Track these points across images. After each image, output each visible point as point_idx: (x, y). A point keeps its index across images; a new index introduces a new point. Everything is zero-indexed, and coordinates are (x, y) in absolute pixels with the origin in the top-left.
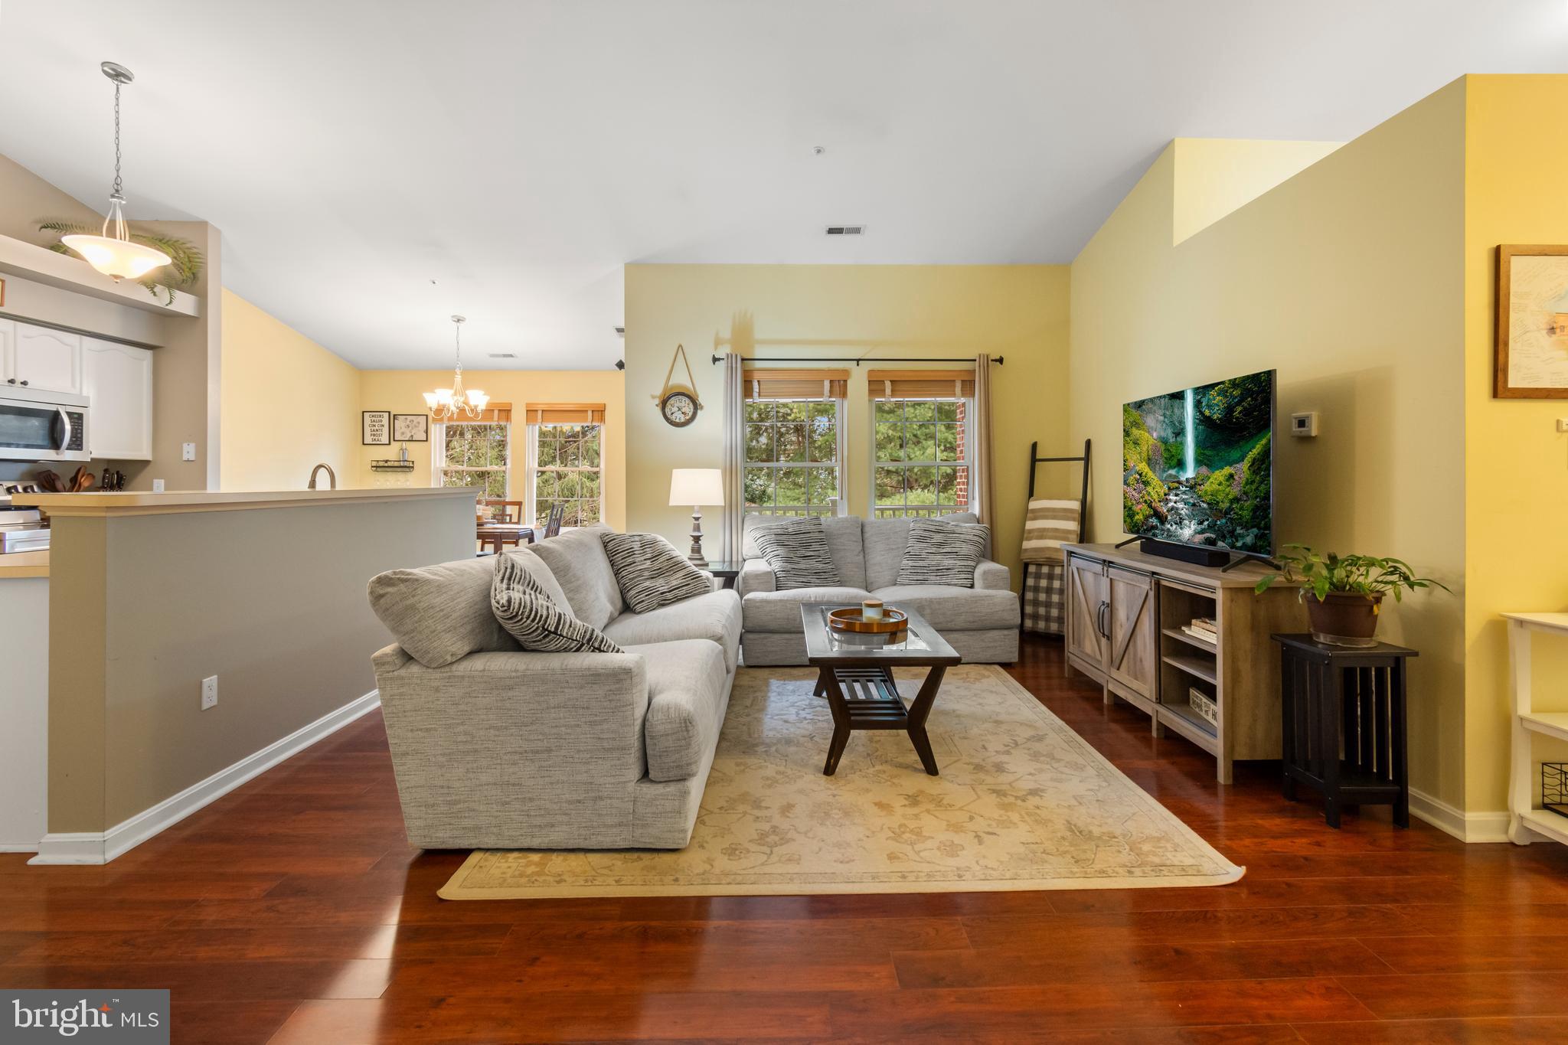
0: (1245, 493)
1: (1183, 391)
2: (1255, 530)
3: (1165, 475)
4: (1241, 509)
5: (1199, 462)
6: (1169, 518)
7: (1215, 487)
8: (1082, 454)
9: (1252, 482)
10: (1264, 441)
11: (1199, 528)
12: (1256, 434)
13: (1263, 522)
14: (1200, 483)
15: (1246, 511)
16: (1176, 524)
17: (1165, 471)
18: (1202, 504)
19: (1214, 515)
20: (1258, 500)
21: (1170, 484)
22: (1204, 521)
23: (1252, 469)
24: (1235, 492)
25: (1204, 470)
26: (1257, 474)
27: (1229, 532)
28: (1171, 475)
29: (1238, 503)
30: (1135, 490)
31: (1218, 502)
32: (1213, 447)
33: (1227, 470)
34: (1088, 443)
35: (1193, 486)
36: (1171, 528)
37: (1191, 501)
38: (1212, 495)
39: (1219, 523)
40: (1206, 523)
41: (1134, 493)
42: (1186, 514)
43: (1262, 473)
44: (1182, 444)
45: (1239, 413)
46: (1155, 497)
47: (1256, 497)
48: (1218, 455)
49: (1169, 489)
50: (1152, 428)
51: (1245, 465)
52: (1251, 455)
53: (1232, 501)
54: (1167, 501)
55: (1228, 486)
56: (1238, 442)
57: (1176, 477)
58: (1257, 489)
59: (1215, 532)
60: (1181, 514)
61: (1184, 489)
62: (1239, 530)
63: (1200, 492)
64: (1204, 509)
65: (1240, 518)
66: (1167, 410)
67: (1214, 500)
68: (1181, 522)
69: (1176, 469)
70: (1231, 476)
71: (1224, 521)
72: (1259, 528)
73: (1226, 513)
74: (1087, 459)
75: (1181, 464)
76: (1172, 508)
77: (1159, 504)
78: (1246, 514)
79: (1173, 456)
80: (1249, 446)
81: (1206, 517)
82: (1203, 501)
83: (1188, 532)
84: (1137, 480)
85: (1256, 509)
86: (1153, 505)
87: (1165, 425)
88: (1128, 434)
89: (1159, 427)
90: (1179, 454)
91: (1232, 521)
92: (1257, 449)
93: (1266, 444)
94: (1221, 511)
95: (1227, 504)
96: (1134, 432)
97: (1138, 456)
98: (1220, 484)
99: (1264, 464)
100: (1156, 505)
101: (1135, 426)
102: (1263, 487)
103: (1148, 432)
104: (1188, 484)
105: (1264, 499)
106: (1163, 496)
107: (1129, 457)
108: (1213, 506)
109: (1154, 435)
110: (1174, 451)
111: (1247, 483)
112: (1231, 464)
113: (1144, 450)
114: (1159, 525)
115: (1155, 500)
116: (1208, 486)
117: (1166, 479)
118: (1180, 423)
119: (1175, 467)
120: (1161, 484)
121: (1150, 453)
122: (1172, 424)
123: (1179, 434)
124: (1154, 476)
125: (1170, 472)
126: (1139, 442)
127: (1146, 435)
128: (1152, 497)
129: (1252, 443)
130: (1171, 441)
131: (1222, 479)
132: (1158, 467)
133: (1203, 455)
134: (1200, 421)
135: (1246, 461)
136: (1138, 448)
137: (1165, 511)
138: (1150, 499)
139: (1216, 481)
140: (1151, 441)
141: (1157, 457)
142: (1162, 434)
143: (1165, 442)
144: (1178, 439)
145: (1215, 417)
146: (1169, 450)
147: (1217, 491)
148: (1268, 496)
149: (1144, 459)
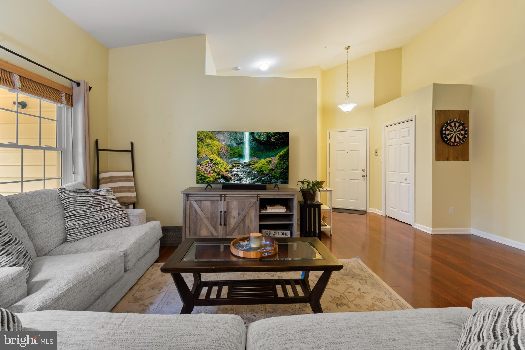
0: (276, 167)
1: (243, 132)
2: (281, 180)
3: (230, 160)
4: (275, 173)
5: (252, 155)
6: (233, 178)
7: (261, 165)
8: (130, 149)
9: (280, 164)
10: (285, 150)
12: (282, 148)
13: (285, 177)
14: (253, 164)
16: (237, 181)
17: (230, 159)
18: (254, 172)
19: (260, 176)
20: (283, 169)
21: (234, 164)
22: (255, 178)
23: (280, 159)
24: (272, 167)
25: (255, 159)
26: (282, 161)
27: (268, 182)
28: (234, 161)
29: (273, 171)
30: (207, 167)
31: (263, 171)
32: (260, 150)
33: (268, 159)
34: (132, 144)
35: (248, 165)
37: (247, 171)
38: (260, 168)
39: (263, 178)
40: (256, 179)
41: (206, 168)
42: (244, 176)
43: (284, 161)
44: (242, 149)
45: (274, 140)
46: (223, 170)
47: (282, 169)
48: (263, 153)
49: (233, 166)
50: (221, 140)
51: (276, 159)
52: (279, 155)
53: (270, 170)
54: (231, 172)
55: (268, 165)
56: (273, 149)
57: (237, 161)
58: (282, 166)
60: (240, 176)
61: (243, 166)
62: (273, 181)
63: (253, 167)
64: (255, 174)
65: (274, 176)
67: (261, 170)
68: (240, 180)
69: (238, 158)
70: (270, 161)
71: (266, 178)
72: (283, 179)
73: (267, 175)
74: (132, 151)
75: (241, 156)
76: (235, 174)
77: (225, 173)
78: (277, 175)
79: (236, 153)
80: (278, 151)
81: (256, 177)
82: (254, 171)
84: (209, 163)
85: (281, 173)
86: (221, 173)
87: (230, 140)
88: (202, 141)
89: (226, 140)
90: (240, 152)
91: (270, 177)
92: (282, 152)
93: (286, 151)
94: (264, 174)
95: (267, 172)
96: (207, 140)
97: (210, 151)
98: (264, 164)
99: (285, 157)
100: (223, 173)
101: (208, 138)
102: (284, 165)
103: (219, 141)
104: (245, 164)
105: (285, 169)
106: (229, 169)
107: (201, 151)
108: (260, 172)
109: (223, 143)
110: (236, 151)
111: (277, 164)
112: (269, 157)
113: (216, 148)
114: (225, 182)
115: (222, 171)
116: (257, 165)
117: (230, 162)
118: (241, 140)
119: (237, 157)
120: (227, 164)
121: (220, 150)
122: (236, 139)
123: (240, 144)
124: (222, 161)
125: (234, 159)
126: (211, 145)
127: (217, 142)
128: (220, 170)
129: (279, 150)
130: (235, 146)
131: (265, 162)
132: (225, 157)
133: (255, 153)
134: (253, 140)
135: (277, 156)
136: (210, 148)
137: (230, 175)
138: (219, 171)
139: (262, 163)
140: (220, 145)
141: (224, 153)
142: (229, 143)
143: (231, 146)
144: (240, 146)
145: (262, 140)
146: (233, 150)
147: (262, 167)
148: (287, 168)
149: (215, 153)
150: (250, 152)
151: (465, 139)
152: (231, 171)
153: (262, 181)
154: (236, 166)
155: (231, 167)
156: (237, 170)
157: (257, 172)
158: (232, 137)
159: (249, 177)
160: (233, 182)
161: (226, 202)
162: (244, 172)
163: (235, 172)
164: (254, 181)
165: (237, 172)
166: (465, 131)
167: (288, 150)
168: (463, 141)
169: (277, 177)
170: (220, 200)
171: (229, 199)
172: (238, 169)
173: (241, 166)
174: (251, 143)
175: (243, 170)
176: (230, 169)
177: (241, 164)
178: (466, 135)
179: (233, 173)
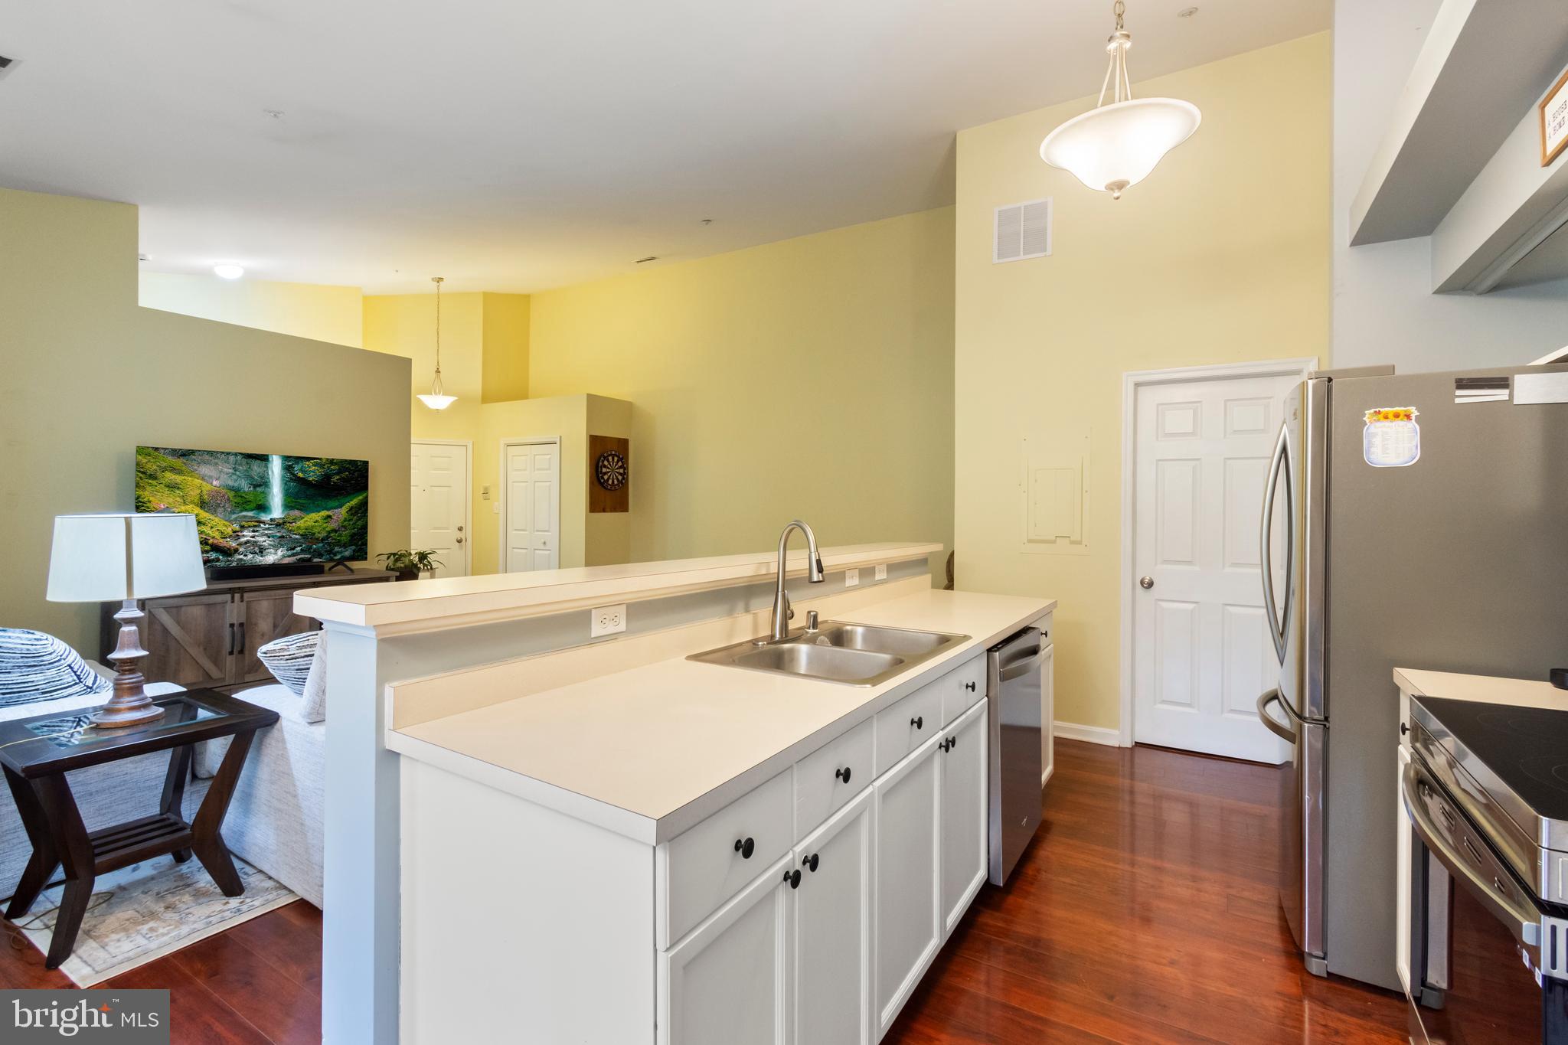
0: (342, 526)
1: (267, 456)
2: (353, 547)
3: (234, 516)
4: (340, 535)
5: (288, 506)
7: (310, 523)
9: (349, 521)
10: (361, 498)
11: (290, 553)
12: (354, 494)
13: (360, 545)
14: (291, 521)
15: (345, 536)
17: (234, 513)
18: (293, 536)
19: (309, 542)
20: (356, 529)
21: (243, 523)
22: (295, 547)
23: (350, 512)
24: (332, 526)
25: (297, 513)
26: (354, 516)
27: (326, 551)
28: (245, 517)
29: (336, 532)
31: (315, 534)
32: (307, 497)
33: (324, 513)
35: (279, 524)
36: (245, 558)
37: (278, 534)
38: (306, 529)
40: (299, 549)
42: (269, 545)
43: (359, 514)
44: (265, 495)
45: (339, 480)
46: (217, 535)
47: (354, 528)
48: (314, 503)
49: (242, 527)
50: (211, 477)
51: (342, 512)
52: (348, 505)
53: (329, 532)
54: (238, 537)
55: (326, 523)
56: (336, 497)
57: (252, 517)
58: (355, 523)
59: (310, 553)
60: (260, 545)
62: (337, 549)
63: (290, 528)
65: (338, 541)
66: (240, 464)
67: (310, 532)
68: (262, 552)
69: (254, 511)
70: (328, 517)
71: (321, 545)
72: (357, 546)
73: (323, 540)
75: (263, 508)
76: (247, 542)
77: (221, 540)
78: (344, 539)
79: (249, 501)
80: (347, 499)
83: (271, 558)
85: (352, 536)
86: (210, 542)
87: (235, 477)
88: (153, 477)
89: (224, 477)
90: (260, 500)
91: (329, 544)
92: (354, 502)
93: (362, 500)
94: (317, 539)
95: (324, 534)
96: (170, 476)
97: (178, 499)
98: (317, 521)
99: (362, 509)
100: (216, 542)
101: (171, 471)
102: (359, 523)
103: (203, 479)
104: (273, 523)
105: (361, 529)
106: (231, 533)
107: (151, 499)
108: (308, 536)
109: (215, 483)
110: (251, 497)
111: (345, 520)
112: (328, 510)
113: (194, 494)
114: (221, 557)
115: (213, 537)
116: (301, 523)
117: (236, 519)
118: (262, 478)
119: (252, 510)
120: (226, 523)
121: (206, 497)
122: (249, 477)
123: (260, 486)
124: (212, 517)
125: (244, 513)
126: (180, 486)
127: (198, 482)
128: (208, 535)
129: (349, 498)
130: (246, 490)
131: (317, 518)
132: (220, 510)
133: (296, 502)
134: (291, 479)
135: (344, 508)
136: (178, 492)
137: (234, 545)
138: (205, 537)
139: (312, 520)
140: (206, 487)
141: (219, 502)
142: (231, 483)
143: (236, 491)
144: (258, 489)
145: (311, 479)
146: (242, 497)
147: (313, 527)
148: (365, 527)
149: (192, 502)
150: (285, 500)
151: (623, 483)
152: (237, 535)
153: (312, 550)
154: (249, 526)
155: (236, 527)
156: (252, 534)
157: (302, 535)
158: (238, 473)
159: (282, 546)
160: (241, 557)
161: (244, 603)
162: (269, 537)
163: (249, 538)
164: (295, 551)
165: (253, 537)
166: (625, 469)
167: (367, 497)
168: (622, 483)
169: (345, 543)
170: (229, 602)
171: (252, 597)
172: (254, 531)
173: (262, 525)
174: (286, 484)
175: (267, 534)
176: (234, 532)
177: (264, 523)
178: (625, 475)
179: (243, 540)
